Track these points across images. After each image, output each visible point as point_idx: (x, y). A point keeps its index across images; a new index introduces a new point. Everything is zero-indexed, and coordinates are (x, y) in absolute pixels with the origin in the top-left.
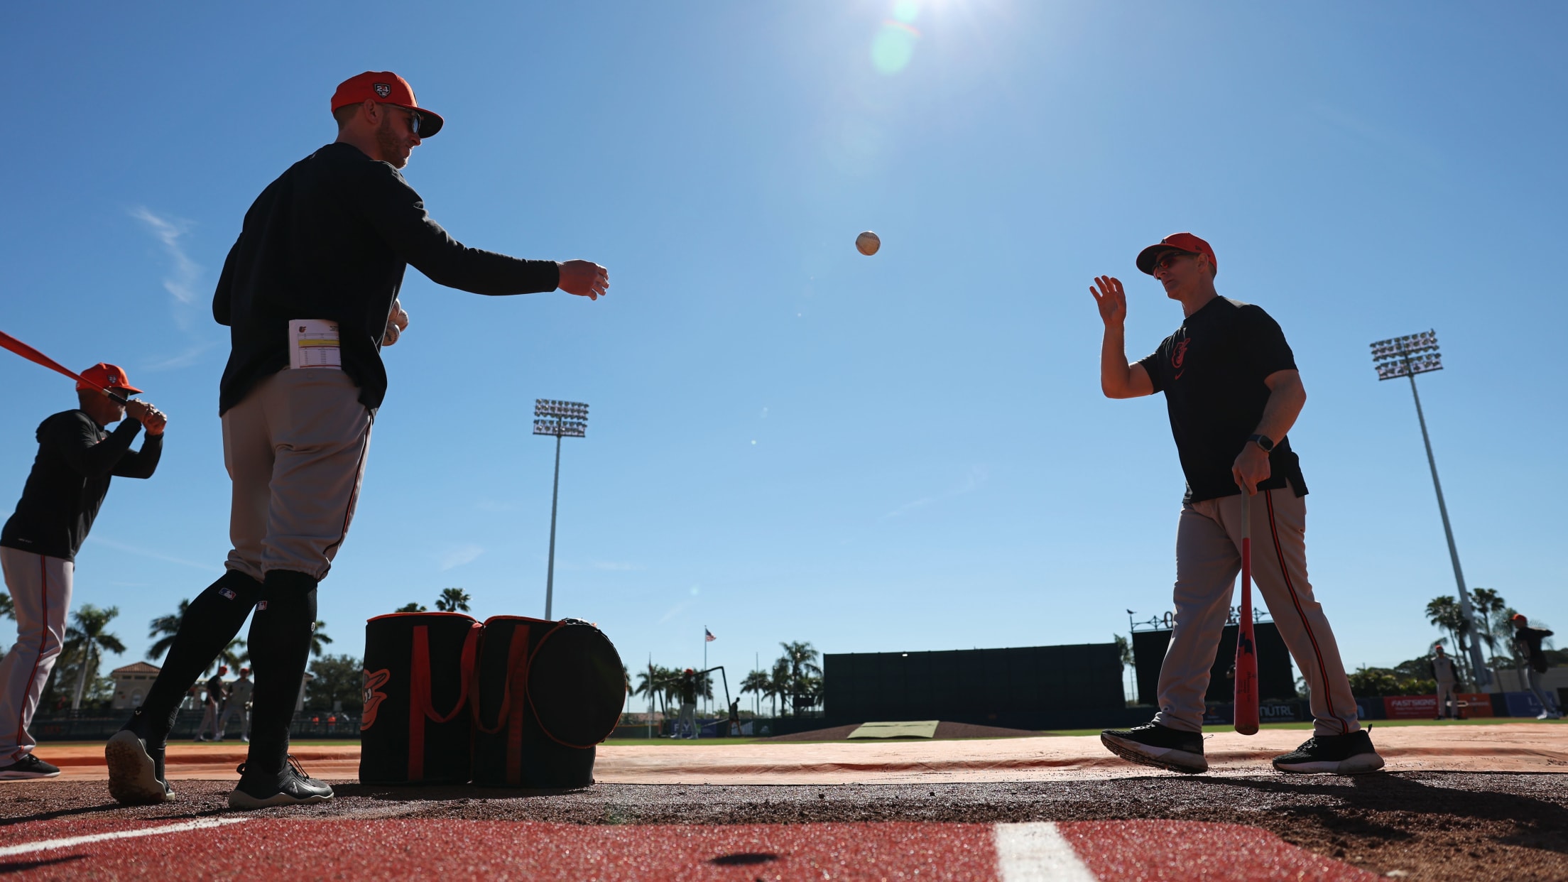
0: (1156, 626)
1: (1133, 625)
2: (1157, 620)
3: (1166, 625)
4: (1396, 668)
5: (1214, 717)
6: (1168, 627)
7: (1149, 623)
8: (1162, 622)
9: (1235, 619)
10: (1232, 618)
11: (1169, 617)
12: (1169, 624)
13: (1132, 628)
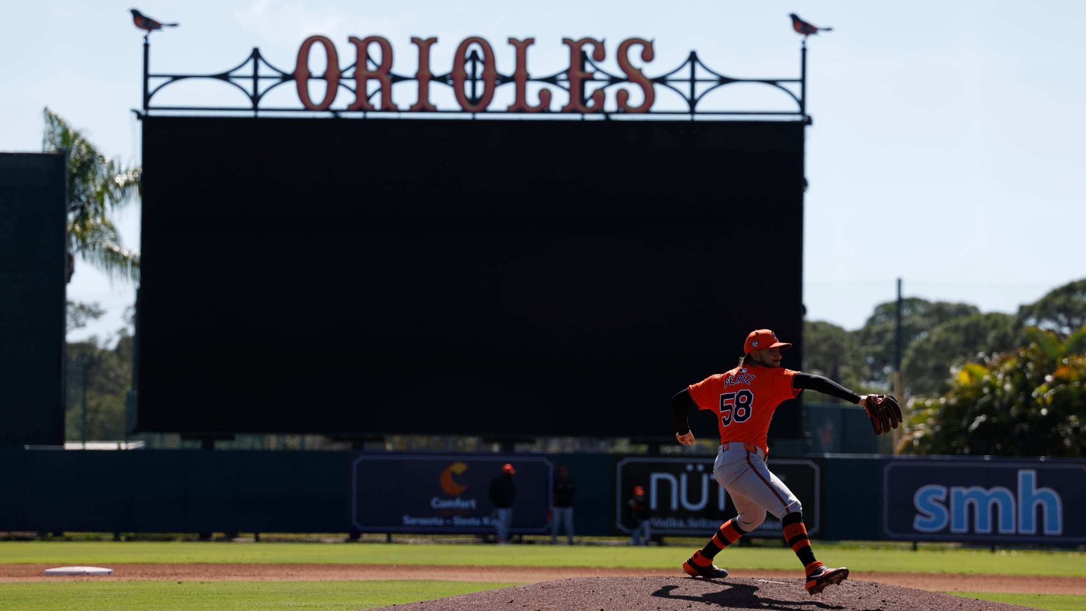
0: (256, 98)
1: (153, 84)
2: (263, 70)
3: (303, 93)
4: (1025, 311)
5: (458, 503)
6: (308, 106)
7: (225, 77)
8: (285, 78)
9: (599, 96)
10: (590, 88)
11: (317, 62)
12: (317, 91)
13: (147, 97)
